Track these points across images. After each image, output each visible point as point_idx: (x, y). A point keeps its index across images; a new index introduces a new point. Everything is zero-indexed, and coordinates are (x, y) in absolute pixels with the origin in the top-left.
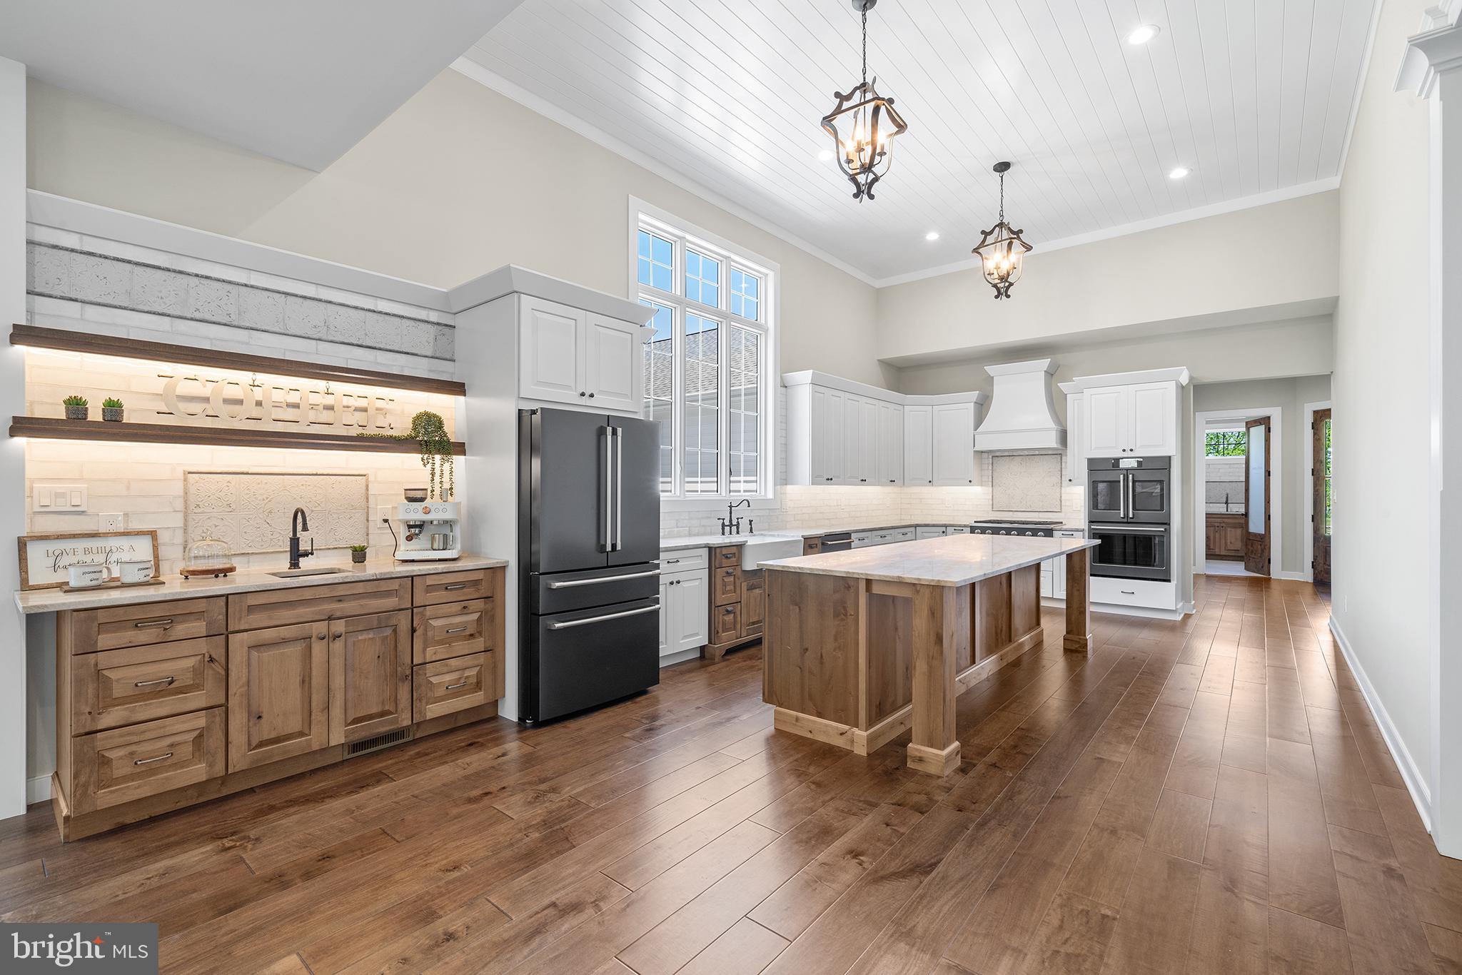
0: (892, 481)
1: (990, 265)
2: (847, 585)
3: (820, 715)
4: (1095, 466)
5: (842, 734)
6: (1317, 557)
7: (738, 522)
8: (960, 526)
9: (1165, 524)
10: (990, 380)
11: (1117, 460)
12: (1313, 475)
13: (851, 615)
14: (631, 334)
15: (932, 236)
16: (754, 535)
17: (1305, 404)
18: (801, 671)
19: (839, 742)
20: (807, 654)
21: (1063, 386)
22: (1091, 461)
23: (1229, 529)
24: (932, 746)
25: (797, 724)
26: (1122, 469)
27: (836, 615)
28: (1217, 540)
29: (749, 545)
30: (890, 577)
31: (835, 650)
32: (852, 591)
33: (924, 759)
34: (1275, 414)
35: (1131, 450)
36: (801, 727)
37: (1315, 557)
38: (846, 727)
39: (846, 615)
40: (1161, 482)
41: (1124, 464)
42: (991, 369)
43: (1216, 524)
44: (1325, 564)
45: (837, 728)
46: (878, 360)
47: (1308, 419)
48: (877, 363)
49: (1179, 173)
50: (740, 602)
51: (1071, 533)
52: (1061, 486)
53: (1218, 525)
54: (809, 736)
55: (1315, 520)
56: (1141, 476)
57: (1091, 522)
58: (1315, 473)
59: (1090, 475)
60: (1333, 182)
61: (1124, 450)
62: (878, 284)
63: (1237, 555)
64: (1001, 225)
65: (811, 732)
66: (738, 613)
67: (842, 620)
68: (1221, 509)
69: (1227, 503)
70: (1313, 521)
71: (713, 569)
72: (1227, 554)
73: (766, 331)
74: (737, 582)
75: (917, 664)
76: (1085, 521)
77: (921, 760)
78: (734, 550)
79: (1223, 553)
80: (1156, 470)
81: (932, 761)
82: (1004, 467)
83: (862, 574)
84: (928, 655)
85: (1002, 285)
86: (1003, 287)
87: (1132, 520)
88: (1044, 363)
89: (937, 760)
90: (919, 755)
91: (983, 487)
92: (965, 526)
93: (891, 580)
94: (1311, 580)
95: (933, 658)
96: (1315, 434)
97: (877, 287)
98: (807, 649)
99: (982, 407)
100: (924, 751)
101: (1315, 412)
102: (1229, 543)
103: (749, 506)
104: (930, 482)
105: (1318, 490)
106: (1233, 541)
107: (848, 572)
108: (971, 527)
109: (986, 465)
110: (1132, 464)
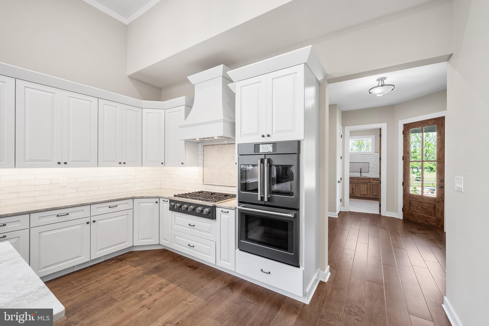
6: (405, 205)
10: (194, 87)
11: (257, 146)
12: (403, 160)
17: (399, 121)
21: (231, 86)
23: (361, 185)
26: (260, 154)
28: (356, 189)
34: (384, 126)
35: (268, 136)
37: (404, 206)
41: (263, 149)
42: (192, 78)
43: (356, 182)
44: (409, 210)
47: (401, 129)
53: (357, 182)
55: (404, 185)
57: (239, 202)
58: (404, 159)
59: (239, 160)
61: (263, 136)
63: (365, 197)
68: (358, 175)
69: (361, 172)
70: (403, 185)
72: (361, 196)
79: (359, 196)
87: (268, 203)
88: (219, 68)
91: (199, 168)
94: (401, 217)
96: (404, 137)
97: (127, 23)
101: (405, 125)
102: (361, 191)
104: (162, 163)
105: (405, 168)
106: (363, 190)
108: (171, 201)
109: (200, 152)
110: (269, 149)
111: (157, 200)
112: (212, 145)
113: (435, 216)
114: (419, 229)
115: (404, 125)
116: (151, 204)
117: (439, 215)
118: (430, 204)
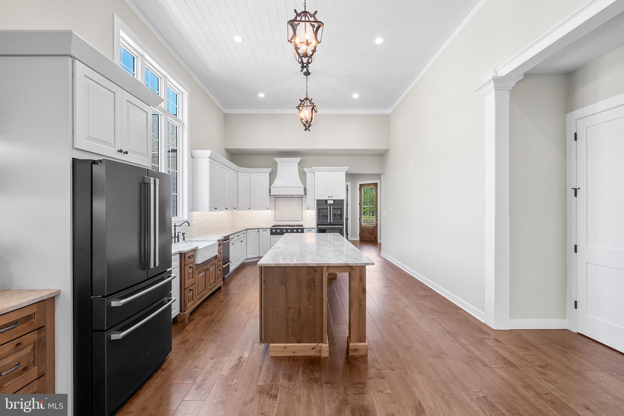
0: (235, 208)
1: (302, 115)
2: (315, 270)
3: (298, 342)
4: (319, 202)
5: (313, 349)
6: (360, 233)
7: (178, 235)
8: (266, 228)
9: (342, 225)
10: (276, 164)
11: (326, 201)
13: (317, 285)
14: (147, 112)
15: (262, 95)
16: (186, 242)
17: (357, 182)
18: (287, 320)
19: (313, 353)
20: (290, 310)
21: (305, 170)
22: (318, 201)
24: (361, 342)
25: (286, 350)
26: (328, 204)
27: (309, 287)
29: (199, 249)
30: (342, 264)
31: (308, 305)
32: (318, 273)
33: (357, 349)
34: (349, 184)
35: (331, 197)
36: (288, 351)
38: (315, 344)
39: (314, 286)
40: (341, 209)
41: (329, 202)
42: (277, 159)
44: (363, 234)
45: (310, 346)
46: (225, 149)
47: (358, 187)
48: (224, 150)
49: (356, 96)
50: (195, 283)
51: (310, 229)
52: (302, 210)
54: (293, 355)
55: (360, 220)
56: (336, 207)
57: (318, 225)
58: (360, 205)
59: (317, 206)
60: (389, 111)
61: (329, 197)
62: (226, 111)
64: (307, 99)
65: (294, 352)
66: (194, 290)
67: (313, 289)
71: (183, 266)
73: (183, 125)
74: (194, 271)
75: (353, 304)
76: (315, 225)
77: (357, 350)
78: (192, 253)
80: (338, 204)
81: (362, 349)
82: (280, 202)
83: (326, 264)
84: (359, 299)
85: (308, 125)
86: (307, 126)
87: (332, 224)
88: (298, 159)
89: (365, 348)
90: (355, 348)
91: (271, 211)
92: (268, 228)
93: (342, 265)
94: (359, 240)
95: (361, 300)
96: (360, 192)
97: (225, 112)
98: (290, 308)
99: (272, 176)
100: (358, 345)
103: (189, 225)
104: (249, 208)
105: (361, 210)
107: (318, 264)
108: (271, 229)
109: (272, 201)
110: (332, 202)
111: (258, 230)
112: (282, 197)
113: (374, 235)
114: (368, 243)
115: (360, 184)
116: (255, 233)
117: (375, 234)
118: (372, 229)
